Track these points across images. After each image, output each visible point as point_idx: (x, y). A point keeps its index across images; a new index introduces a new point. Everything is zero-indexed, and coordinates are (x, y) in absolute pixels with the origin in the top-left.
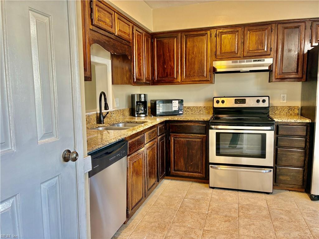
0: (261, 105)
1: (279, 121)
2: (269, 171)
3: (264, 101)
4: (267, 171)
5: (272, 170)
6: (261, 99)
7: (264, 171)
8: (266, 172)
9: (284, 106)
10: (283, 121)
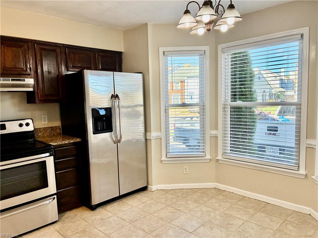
0: (25, 129)
1: (55, 144)
2: (52, 199)
3: (27, 124)
4: (51, 200)
5: (55, 196)
6: (24, 122)
7: (48, 202)
8: (49, 202)
9: (47, 128)
10: (58, 144)
